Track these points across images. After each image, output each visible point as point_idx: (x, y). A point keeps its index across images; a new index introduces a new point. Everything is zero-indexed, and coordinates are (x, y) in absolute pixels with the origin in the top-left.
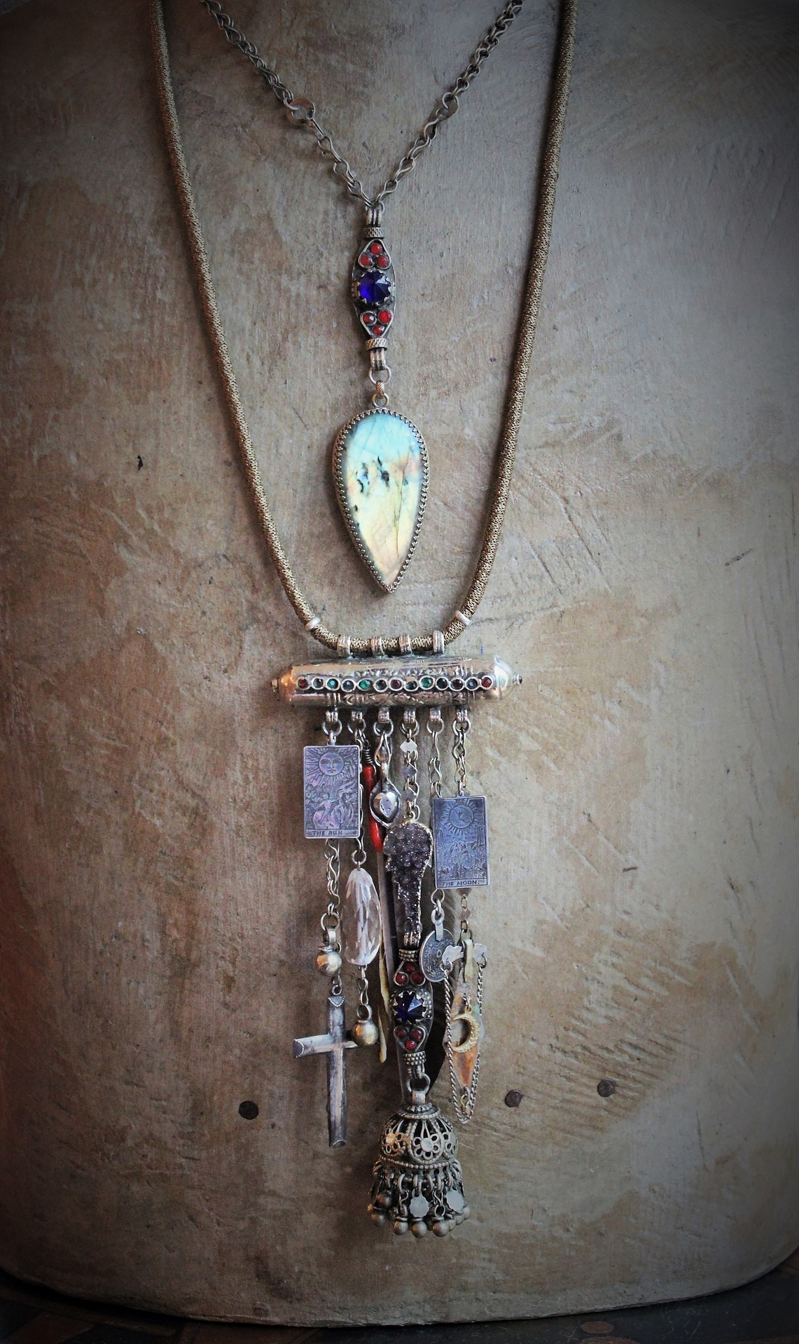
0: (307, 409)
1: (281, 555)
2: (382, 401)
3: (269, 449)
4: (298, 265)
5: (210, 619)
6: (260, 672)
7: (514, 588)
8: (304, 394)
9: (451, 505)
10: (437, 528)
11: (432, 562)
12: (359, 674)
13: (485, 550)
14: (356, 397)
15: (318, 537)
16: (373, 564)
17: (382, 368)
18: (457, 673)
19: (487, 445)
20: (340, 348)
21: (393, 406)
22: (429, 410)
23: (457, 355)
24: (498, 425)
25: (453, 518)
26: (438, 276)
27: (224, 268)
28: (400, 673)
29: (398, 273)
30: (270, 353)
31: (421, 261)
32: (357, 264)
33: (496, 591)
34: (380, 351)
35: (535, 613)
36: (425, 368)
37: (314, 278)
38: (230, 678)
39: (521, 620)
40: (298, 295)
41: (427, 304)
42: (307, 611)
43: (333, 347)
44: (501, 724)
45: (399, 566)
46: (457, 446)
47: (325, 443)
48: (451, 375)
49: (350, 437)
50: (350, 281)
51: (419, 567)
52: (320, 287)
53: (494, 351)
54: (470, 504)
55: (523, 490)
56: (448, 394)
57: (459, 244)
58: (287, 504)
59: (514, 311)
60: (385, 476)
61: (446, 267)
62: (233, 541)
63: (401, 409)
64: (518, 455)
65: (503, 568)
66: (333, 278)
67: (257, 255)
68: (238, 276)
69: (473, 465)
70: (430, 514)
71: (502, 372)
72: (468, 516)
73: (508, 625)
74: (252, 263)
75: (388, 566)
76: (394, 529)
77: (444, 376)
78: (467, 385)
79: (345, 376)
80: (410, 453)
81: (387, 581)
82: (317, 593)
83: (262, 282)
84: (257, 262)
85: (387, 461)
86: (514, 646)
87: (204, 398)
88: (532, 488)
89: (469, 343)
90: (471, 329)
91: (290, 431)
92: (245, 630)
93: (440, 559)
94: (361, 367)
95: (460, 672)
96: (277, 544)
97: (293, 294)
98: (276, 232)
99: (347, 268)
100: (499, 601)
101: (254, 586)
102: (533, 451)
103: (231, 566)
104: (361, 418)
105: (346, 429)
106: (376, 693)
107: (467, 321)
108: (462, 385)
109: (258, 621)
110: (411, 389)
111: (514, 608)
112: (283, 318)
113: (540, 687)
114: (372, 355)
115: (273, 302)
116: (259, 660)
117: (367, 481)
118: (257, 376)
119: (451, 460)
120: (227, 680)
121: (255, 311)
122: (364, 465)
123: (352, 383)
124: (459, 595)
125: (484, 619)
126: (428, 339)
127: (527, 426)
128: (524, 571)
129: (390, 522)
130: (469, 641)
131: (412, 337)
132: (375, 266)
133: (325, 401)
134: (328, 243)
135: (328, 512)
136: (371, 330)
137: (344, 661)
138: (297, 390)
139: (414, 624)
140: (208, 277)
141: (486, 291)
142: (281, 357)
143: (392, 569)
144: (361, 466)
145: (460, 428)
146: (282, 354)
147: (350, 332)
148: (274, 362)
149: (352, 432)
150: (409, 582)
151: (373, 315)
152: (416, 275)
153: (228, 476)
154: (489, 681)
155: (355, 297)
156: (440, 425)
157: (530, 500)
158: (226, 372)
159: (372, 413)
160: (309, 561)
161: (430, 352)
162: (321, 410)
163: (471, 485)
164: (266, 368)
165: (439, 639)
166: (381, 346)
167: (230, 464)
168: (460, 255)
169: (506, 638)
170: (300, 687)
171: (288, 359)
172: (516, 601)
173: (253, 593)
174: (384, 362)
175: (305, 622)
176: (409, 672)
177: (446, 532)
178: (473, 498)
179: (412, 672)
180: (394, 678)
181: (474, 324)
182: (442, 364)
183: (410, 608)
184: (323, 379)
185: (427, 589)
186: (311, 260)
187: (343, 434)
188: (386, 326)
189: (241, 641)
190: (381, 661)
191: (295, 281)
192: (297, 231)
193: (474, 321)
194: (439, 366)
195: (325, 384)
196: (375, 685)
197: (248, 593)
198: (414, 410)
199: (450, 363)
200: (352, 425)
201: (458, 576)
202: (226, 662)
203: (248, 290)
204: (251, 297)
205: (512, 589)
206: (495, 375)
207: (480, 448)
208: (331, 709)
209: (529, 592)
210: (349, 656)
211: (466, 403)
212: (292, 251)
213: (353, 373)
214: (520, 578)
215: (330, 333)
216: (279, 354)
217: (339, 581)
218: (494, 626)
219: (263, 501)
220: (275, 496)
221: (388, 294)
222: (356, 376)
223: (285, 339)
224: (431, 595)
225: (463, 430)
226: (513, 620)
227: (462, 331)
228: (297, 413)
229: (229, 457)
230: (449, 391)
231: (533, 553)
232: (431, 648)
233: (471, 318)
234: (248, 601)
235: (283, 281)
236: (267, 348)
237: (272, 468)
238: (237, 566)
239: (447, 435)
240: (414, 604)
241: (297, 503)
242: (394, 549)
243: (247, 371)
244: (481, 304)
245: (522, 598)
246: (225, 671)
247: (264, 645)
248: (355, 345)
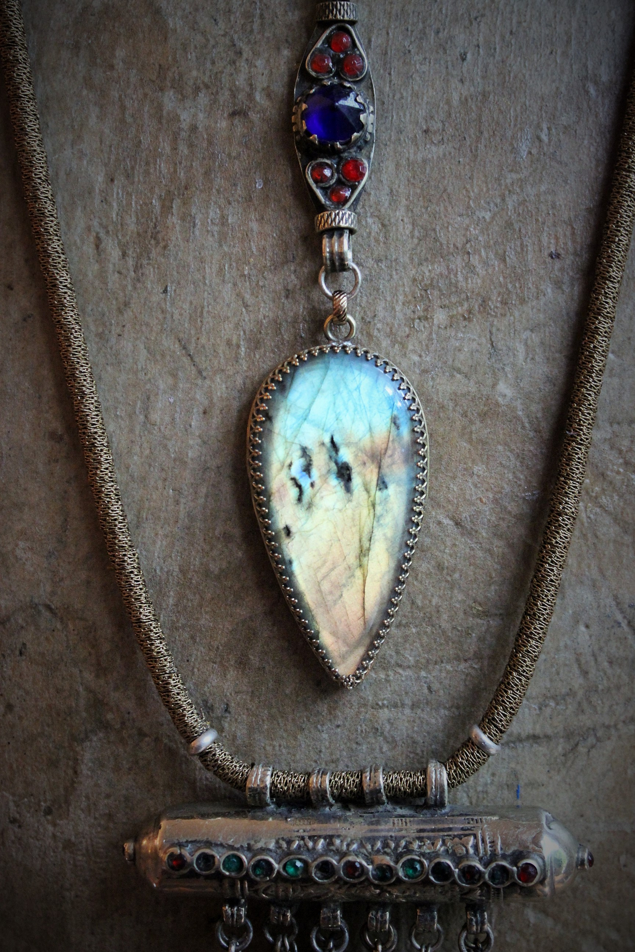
0: (203, 340)
1: (146, 613)
2: (344, 330)
3: (131, 416)
4: (194, 73)
5: (20, 718)
6: (110, 816)
7: (581, 681)
8: (197, 313)
9: (468, 526)
10: (440, 567)
11: (429, 629)
12: (284, 845)
13: (530, 614)
14: (295, 321)
15: (218, 578)
16: (316, 636)
17: (343, 267)
18: (471, 851)
19: (539, 415)
20: (268, 228)
21: (364, 340)
22: (432, 348)
23: (487, 247)
24: (561, 380)
25: (472, 549)
26: (455, 98)
27: (60, 76)
28: (362, 845)
29: (381, 92)
30: (139, 234)
31: (425, 68)
32: (304, 73)
33: (548, 685)
34: (341, 235)
35: (620, 726)
36: (426, 269)
37: (225, 96)
38: (55, 825)
39: (591, 740)
40: (194, 128)
41: (434, 149)
42: (192, 717)
43: (255, 226)
44: (549, 923)
45: (367, 641)
46: (483, 416)
47: (236, 405)
48: (476, 283)
49: (278, 396)
50: (290, 102)
51: (406, 638)
52: (233, 114)
53: (557, 238)
54: (504, 525)
55: (604, 500)
56: (468, 318)
57: (497, 39)
58: (162, 515)
59: (597, 166)
60: (344, 473)
61: (472, 80)
62: (62, 580)
63: (378, 345)
64: (596, 435)
65: (562, 644)
66: (259, 97)
67: (120, 53)
68: (85, 92)
69: (511, 451)
70: (428, 541)
71: (572, 279)
72: (499, 546)
73: (569, 747)
74: (112, 67)
75: (345, 641)
76: (358, 573)
77: (462, 284)
78: (504, 303)
79: (275, 281)
80: (393, 428)
81: (344, 669)
82: (214, 680)
83: (128, 103)
84: (120, 66)
85: (348, 445)
86: (578, 785)
87: (16, 316)
88: (621, 496)
89: (509, 225)
90: (515, 197)
91: (170, 381)
92: (83, 741)
93: (444, 625)
94: (307, 263)
95: (476, 847)
96: (140, 591)
97: (185, 126)
98: (158, 11)
99: (286, 79)
100: (552, 704)
101: (99, 664)
102: (625, 427)
103: (59, 626)
104: (301, 360)
105: (273, 380)
106: (316, 883)
107: (509, 181)
108: (495, 301)
109: (106, 726)
110: (398, 308)
111: (580, 717)
112: (165, 171)
113: (623, 859)
114: (326, 241)
115: (146, 140)
116: (108, 796)
117: (309, 481)
118: (113, 279)
119: (470, 441)
120: (50, 828)
121: (113, 157)
122: (305, 452)
123: (288, 293)
124: (475, 693)
125: (523, 735)
126: (434, 215)
127: (616, 381)
128: (601, 649)
129: (352, 560)
130: (493, 775)
131: (403, 209)
132: (337, 74)
133: (237, 326)
134: (252, 31)
135: (237, 532)
136: (325, 195)
137: (259, 814)
138: (186, 306)
139: (393, 743)
140: (26, 89)
141: (545, 126)
142: (158, 243)
143: (353, 648)
144: (299, 453)
145: (489, 382)
146: (160, 236)
147: (288, 200)
148: (145, 252)
149: (283, 388)
150: (385, 666)
151: (330, 167)
152: (415, 95)
153: (57, 461)
154: (531, 870)
155: (298, 132)
156: (452, 376)
157: (615, 520)
158: (51, 269)
159: (322, 352)
160: (202, 622)
161: (436, 240)
162: (229, 343)
163: (507, 489)
164: (131, 262)
165: (439, 774)
166: (342, 224)
167: (61, 438)
168: (498, 58)
169: (564, 772)
170: (172, 868)
171: (171, 247)
172: (585, 705)
173: (97, 676)
174: (349, 255)
175: (189, 736)
176: (379, 844)
177: (457, 576)
178: (510, 513)
179: (386, 845)
180: (351, 858)
181: (521, 187)
182: (458, 262)
183: (385, 714)
184: (235, 285)
185: (418, 679)
186: (220, 65)
187: (267, 390)
188: (354, 188)
189: (76, 760)
190: (328, 818)
191: (188, 103)
192: (197, 10)
193: (522, 182)
194: (452, 266)
195: (238, 295)
196: (313, 871)
197: (89, 676)
198: (403, 345)
199: (475, 260)
200: (284, 374)
201: (478, 656)
202: (49, 796)
203: (101, 118)
204: (107, 131)
205: (578, 682)
206: (558, 284)
207: (526, 421)
208: (234, 902)
209: (609, 690)
210: (268, 805)
211: (500, 336)
212: (185, 47)
213: (291, 277)
214: (593, 663)
215: (251, 200)
216: (154, 237)
217: (255, 660)
218: (541, 749)
219: (116, 510)
220: (142, 500)
221: (361, 126)
222: (296, 282)
223: (166, 209)
224: (426, 691)
225: (494, 386)
226: (577, 738)
227: (498, 200)
228: (184, 348)
229: (57, 426)
230: (470, 312)
231: (619, 617)
232: (423, 792)
233: (515, 176)
234: (88, 690)
235: (166, 100)
236: (132, 226)
237: (137, 449)
238: (71, 626)
239: (464, 395)
240: (395, 706)
241: (182, 515)
242: (357, 608)
243: (96, 267)
244: (534, 151)
245: (595, 699)
246: (48, 811)
247: (117, 769)
248: (295, 224)
